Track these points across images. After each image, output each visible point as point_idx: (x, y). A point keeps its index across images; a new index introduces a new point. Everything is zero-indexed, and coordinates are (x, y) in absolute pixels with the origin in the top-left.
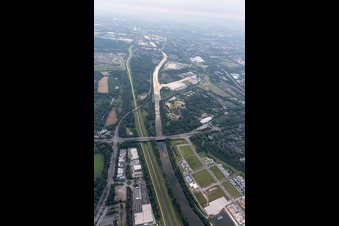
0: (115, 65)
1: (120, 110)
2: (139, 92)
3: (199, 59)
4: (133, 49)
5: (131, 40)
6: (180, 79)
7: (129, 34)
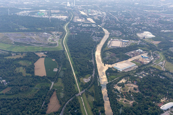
0: (51, 45)
1: (62, 95)
2: (81, 74)
4: (69, 26)
5: (65, 17)
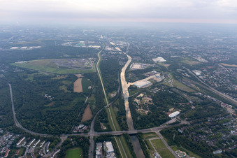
0: (87, 68)
1: (94, 107)
2: (109, 90)
3: (161, 59)
4: (101, 54)
5: (99, 47)
6: (145, 77)
7: (97, 41)
